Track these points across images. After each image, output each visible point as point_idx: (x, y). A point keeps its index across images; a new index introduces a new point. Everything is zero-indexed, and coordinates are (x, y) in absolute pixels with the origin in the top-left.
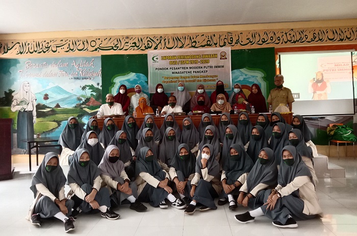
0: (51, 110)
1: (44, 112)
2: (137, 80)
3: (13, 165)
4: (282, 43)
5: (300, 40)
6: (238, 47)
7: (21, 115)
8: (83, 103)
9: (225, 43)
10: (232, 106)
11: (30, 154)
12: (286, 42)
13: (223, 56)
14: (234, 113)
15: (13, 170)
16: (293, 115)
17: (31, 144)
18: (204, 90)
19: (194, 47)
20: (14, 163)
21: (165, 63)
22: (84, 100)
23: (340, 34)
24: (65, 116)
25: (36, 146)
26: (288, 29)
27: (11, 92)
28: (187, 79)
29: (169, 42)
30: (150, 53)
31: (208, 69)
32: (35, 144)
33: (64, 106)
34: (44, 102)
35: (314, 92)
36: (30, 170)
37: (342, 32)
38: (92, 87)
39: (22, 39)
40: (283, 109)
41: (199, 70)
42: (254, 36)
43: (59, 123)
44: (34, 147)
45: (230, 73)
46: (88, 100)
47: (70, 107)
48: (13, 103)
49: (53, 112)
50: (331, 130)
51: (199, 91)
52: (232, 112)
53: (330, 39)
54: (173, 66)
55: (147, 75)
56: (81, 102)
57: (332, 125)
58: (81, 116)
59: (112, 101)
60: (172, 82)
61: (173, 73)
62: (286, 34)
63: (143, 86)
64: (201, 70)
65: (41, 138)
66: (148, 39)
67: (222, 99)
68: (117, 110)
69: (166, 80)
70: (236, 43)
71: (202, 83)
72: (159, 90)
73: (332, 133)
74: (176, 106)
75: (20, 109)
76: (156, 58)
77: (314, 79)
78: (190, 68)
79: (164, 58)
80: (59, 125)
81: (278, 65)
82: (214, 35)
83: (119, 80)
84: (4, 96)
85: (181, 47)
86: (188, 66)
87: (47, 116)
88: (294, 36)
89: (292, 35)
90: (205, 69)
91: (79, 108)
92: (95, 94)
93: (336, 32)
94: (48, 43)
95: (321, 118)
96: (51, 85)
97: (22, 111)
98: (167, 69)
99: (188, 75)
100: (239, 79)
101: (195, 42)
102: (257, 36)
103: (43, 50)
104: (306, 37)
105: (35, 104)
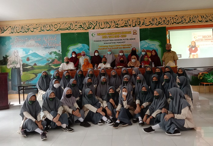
0: (31, 67)
1: (27, 68)
2: (83, 48)
3: (9, 101)
4: (170, 24)
5: (182, 22)
6: (144, 27)
7: (13, 70)
8: (51, 63)
9: (136, 24)
10: (140, 63)
11: (19, 94)
12: (173, 24)
13: (135, 33)
14: (142, 67)
15: (10, 104)
16: (178, 67)
17: (20, 87)
18: (124, 54)
19: (117, 27)
20: (10, 99)
21: (100, 38)
22: (51, 60)
23: (206, 18)
24: (39, 70)
25: (23, 89)
26: (174, 15)
27: (7, 56)
28: (113, 47)
29: (102, 25)
30: (90, 31)
31: (125, 41)
32: (22, 88)
33: (39, 65)
34: (27, 62)
35: (190, 54)
36: (20, 103)
37: (207, 16)
38: (55, 53)
39: (12, 24)
40: (172, 64)
41: (120, 41)
42: (153, 20)
43: (36, 75)
44: (22, 89)
45: (139, 43)
46: (53, 61)
47: (43, 65)
48: (8, 63)
49: (33, 68)
50: (200, 77)
51: (120, 54)
52: (141, 67)
53: (199, 21)
54: (104, 39)
55: (89, 45)
56: (49, 62)
57: (201, 73)
58: (49, 70)
59: (68, 61)
60: (104, 49)
61: (104, 43)
62: (173, 18)
63: (86, 52)
64: (122, 41)
65: (26, 84)
66: (89, 23)
67: (134, 58)
68: (71, 66)
69: (100, 48)
70: (142, 24)
71: (122, 49)
72: (96, 54)
73: (201, 78)
74: (107, 63)
75: (12, 67)
76: (94, 35)
77: (190, 45)
78: (115, 40)
79: (99, 34)
80: (36, 76)
81: (168, 37)
82: (129, 20)
83: (72, 48)
84: (3, 59)
85: (109, 28)
86: (114, 39)
87: (29, 71)
88: (177, 19)
89: (176, 19)
90: (124, 41)
91: (48, 66)
92: (57, 57)
93: (203, 17)
94: (28, 26)
95: (195, 69)
96: (31, 52)
97: (14, 68)
98: (101, 41)
99: (114, 44)
100: (144, 47)
101: (118, 24)
102: (155, 20)
103: (25, 31)
104: (185, 20)
105: (22, 63)
